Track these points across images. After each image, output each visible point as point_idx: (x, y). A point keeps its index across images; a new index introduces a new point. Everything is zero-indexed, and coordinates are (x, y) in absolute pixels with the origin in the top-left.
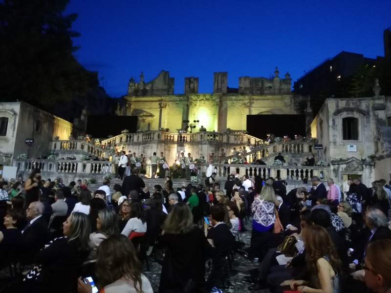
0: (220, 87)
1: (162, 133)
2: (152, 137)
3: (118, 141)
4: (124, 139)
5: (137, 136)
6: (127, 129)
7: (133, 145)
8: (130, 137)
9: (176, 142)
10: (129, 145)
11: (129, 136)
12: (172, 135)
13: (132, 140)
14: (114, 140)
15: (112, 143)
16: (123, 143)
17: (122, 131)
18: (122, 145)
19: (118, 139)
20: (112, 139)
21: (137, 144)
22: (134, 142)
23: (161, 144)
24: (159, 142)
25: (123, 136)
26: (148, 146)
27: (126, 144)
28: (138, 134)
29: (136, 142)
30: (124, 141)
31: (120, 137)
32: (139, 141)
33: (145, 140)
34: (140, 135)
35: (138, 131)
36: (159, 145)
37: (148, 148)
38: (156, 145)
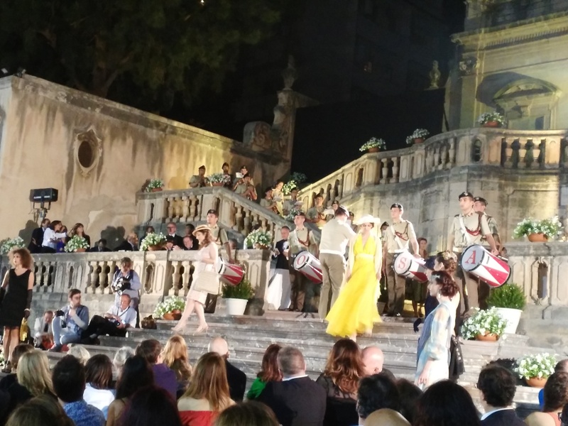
1: (490, 136)
2: (451, 156)
3: (349, 186)
4: (369, 176)
5: (409, 157)
6: (378, 137)
7: (395, 193)
8: (390, 165)
9: (552, 166)
10: (383, 194)
11: (384, 160)
12: (537, 142)
13: (394, 177)
14: (340, 182)
15: (332, 191)
16: (366, 189)
17: (363, 147)
18: (362, 195)
19: (350, 175)
20: (334, 176)
21: (409, 188)
22: (400, 181)
23: (483, 179)
24: (475, 173)
25: (365, 164)
26: (438, 192)
27: (375, 191)
28: (412, 151)
29: (407, 180)
30: (368, 182)
31: (356, 169)
32: (415, 177)
33: (431, 169)
34: (417, 152)
35: (411, 137)
36: (476, 183)
37: (437, 202)
38: (465, 183)
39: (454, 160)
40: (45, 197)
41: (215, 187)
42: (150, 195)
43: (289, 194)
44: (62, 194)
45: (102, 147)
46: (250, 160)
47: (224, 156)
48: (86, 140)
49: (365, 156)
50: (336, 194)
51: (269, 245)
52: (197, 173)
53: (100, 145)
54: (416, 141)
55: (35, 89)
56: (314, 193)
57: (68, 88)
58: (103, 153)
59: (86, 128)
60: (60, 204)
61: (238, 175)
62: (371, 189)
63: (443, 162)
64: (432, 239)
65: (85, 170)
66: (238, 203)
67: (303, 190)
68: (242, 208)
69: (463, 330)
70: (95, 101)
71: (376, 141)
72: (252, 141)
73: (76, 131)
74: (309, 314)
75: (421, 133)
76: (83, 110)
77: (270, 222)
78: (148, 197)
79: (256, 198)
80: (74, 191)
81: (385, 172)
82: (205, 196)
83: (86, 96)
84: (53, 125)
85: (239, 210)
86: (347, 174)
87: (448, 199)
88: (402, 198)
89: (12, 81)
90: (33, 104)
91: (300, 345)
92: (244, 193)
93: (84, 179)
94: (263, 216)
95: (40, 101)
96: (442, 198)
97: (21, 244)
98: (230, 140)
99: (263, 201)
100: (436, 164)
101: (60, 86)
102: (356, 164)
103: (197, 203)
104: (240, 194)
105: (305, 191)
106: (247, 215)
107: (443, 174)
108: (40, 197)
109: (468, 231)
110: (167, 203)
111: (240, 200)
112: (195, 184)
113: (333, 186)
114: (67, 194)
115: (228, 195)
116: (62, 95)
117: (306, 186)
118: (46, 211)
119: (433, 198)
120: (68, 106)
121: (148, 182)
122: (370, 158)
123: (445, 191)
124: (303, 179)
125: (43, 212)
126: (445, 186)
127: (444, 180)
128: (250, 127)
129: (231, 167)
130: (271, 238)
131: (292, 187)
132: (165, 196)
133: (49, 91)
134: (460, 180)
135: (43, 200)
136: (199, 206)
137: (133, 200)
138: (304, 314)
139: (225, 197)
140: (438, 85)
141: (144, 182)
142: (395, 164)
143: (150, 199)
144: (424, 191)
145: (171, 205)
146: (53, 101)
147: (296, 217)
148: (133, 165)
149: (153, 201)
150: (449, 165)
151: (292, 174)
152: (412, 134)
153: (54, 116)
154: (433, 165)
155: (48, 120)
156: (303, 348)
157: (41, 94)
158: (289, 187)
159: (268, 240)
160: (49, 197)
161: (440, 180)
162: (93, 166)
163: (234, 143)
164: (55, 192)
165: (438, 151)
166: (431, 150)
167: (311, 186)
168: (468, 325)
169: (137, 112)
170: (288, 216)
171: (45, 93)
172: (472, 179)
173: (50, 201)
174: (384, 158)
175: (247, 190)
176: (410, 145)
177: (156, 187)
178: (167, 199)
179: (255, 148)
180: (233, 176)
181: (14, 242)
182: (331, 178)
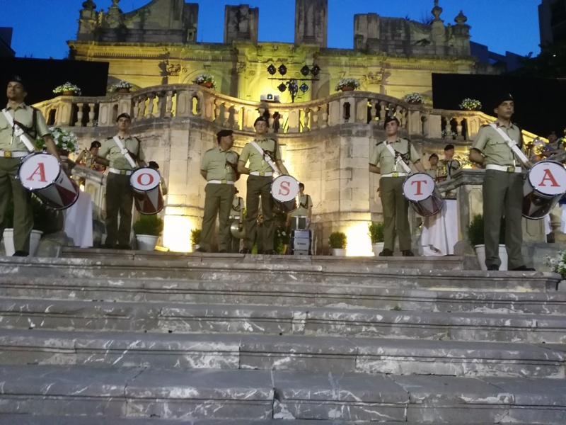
0: (310, 34)
1: (206, 95)
5: (110, 105)
8: (87, 110)
9: (249, 129)
11: (80, 105)
12: (237, 107)
17: (57, 89)
22: (99, 125)
23: (203, 130)
24: (197, 124)
25: (58, 106)
26: (156, 137)
29: (107, 125)
30: (61, 122)
31: (47, 109)
34: (121, 101)
36: (197, 133)
37: (155, 146)
38: (188, 132)
49: (59, 98)
54: (121, 90)
71: (72, 86)
81: (80, 115)
87: (169, 144)
96: (161, 142)
102: (47, 105)
107: (162, 121)
119: (150, 142)
122: (64, 100)
123: (166, 136)
126: (165, 132)
127: (164, 126)
134: (183, 129)
142: (92, 110)
150: (168, 114)
161: (160, 127)
172: (194, 128)
174: (80, 102)
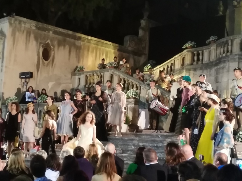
2: (230, 49)
3: (178, 66)
4: (188, 61)
5: (208, 50)
6: (192, 41)
7: (201, 69)
8: (198, 55)
10: (195, 70)
11: (195, 52)
13: (201, 61)
14: (173, 64)
15: (169, 69)
16: (187, 67)
18: (184, 70)
19: (178, 61)
20: (170, 61)
21: (209, 66)
22: (204, 63)
25: (186, 55)
26: (223, 68)
27: (191, 68)
28: (209, 47)
29: (207, 62)
30: (187, 64)
31: (181, 57)
32: (211, 60)
33: (219, 56)
34: (212, 48)
35: (209, 40)
37: (223, 73)
38: (237, 63)
39: (231, 51)
40: (27, 76)
41: (110, 69)
42: (78, 74)
43: (147, 71)
44: (35, 74)
45: (54, 50)
46: (127, 54)
47: (114, 53)
48: (46, 47)
49: (185, 51)
50: (171, 70)
51: (138, 97)
52: (101, 62)
53: (52, 50)
54: (211, 42)
55: (20, 23)
56: (160, 70)
57: (36, 22)
58: (54, 54)
59: (46, 42)
60: (34, 79)
61: (121, 63)
62: (189, 67)
63: (226, 52)
64: (221, 92)
65: (46, 62)
66: (122, 76)
67: (154, 69)
68: (124, 79)
69: (237, 137)
70: (50, 28)
71: (191, 43)
72: (128, 45)
73: (41, 43)
74: (159, 131)
75: (214, 38)
76: (44, 32)
77: (138, 86)
78: (77, 74)
79: (131, 74)
80: (41, 73)
81: (196, 58)
82: (105, 73)
83: (45, 25)
84: (29, 41)
85: (123, 80)
86: (177, 60)
87: (228, 71)
88: (205, 71)
89: (8, 20)
90: (19, 30)
91: (154, 146)
92: (125, 71)
93: (45, 67)
94: (135, 83)
95: (23, 29)
97: (16, 99)
98: (117, 45)
99: (134, 75)
100: (222, 53)
101: (32, 21)
102: (181, 55)
103: (101, 77)
104: (123, 72)
105: (156, 69)
106: (127, 82)
107: (226, 58)
108: (24, 76)
109: (239, 87)
110: (87, 77)
111: (123, 75)
112: (100, 67)
113: (170, 66)
114: (37, 74)
115: (117, 73)
116: (33, 25)
117: (156, 66)
118: (27, 83)
119: (221, 71)
120: (37, 31)
121: (77, 67)
122: (188, 51)
123: (227, 67)
124: (154, 63)
125: (26, 83)
126: (227, 64)
127: (226, 62)
128: (127, 38)
129: (118, 58)
130: (138, 93)
131: (149, 68)
132: (85, 74)
133: (27, 24)
134: (235, 61)
135: (26, 78)
136: (102, 79)
137: (70, 76)
138: (156, 131)
139: (115, 73)
140: (222, 13)
141: (75, 67)
142: (201, 54)
143: (78, 75)
144: (216, 67)
145: (88, 78)
146: (29, 28)
147: (151, 82)
148: (69, 59)
149: (80, 77)
150: (229, 54)
151: (149, 61)
152: (209, 39)
153: (30, 36)
154: (221, 54)
155: (27, 38)
156: (156, 148)
157: (23, 25)
158: (148, 68)
159: (137, 94)
160: (28, 76)
161: (224, 62)
162: (49, 60)
163: (119, 46)
164: (32, 73)
165: (223, 46)
166: (219, 46)
167: (159, 66)
168: (239, 135)
169: (70, 32)
170: (147, 82)
171: (25, 24)
172: (241, 60)
173: (29, 78)
174: (195, 51)
175: (126, 70)
176: (209, 44)
177: (81, 69)
178: (86, 75)
179: (130, 49)
180: (119, 63)
181: (12, 99)
182: (168, 62)
